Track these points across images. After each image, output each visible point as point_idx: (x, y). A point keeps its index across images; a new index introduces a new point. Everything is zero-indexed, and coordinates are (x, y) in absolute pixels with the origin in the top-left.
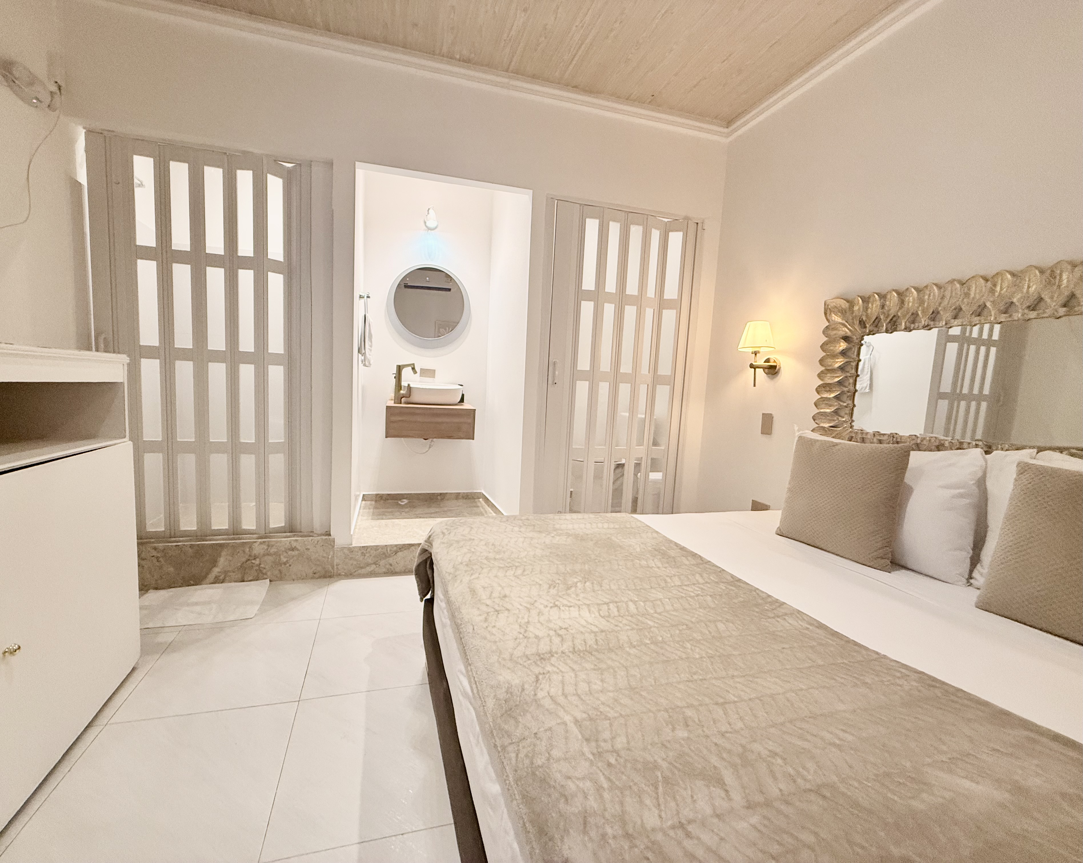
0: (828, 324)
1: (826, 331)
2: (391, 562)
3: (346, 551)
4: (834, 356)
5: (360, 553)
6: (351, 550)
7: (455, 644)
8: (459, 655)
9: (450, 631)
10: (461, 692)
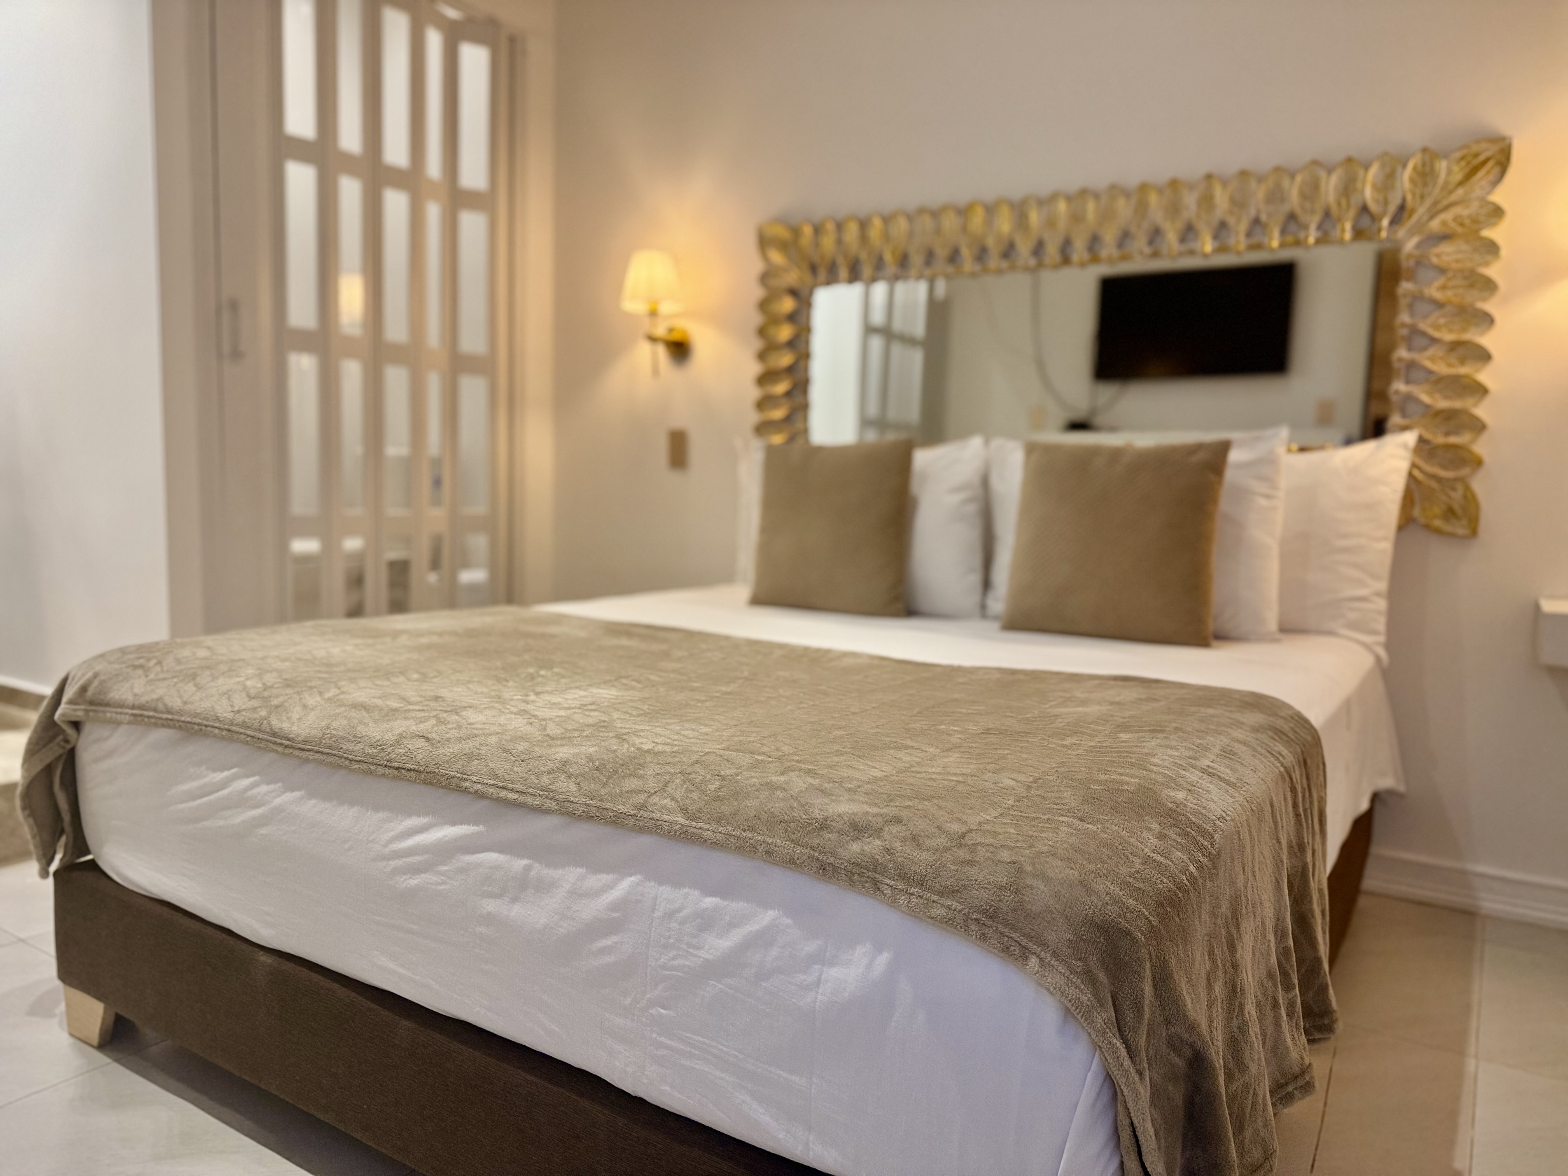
0: (765, 266)
4: (777, 322)
7: (353, 811)
8: (381, 815)
9: (312, 808)
10: (416, 870)
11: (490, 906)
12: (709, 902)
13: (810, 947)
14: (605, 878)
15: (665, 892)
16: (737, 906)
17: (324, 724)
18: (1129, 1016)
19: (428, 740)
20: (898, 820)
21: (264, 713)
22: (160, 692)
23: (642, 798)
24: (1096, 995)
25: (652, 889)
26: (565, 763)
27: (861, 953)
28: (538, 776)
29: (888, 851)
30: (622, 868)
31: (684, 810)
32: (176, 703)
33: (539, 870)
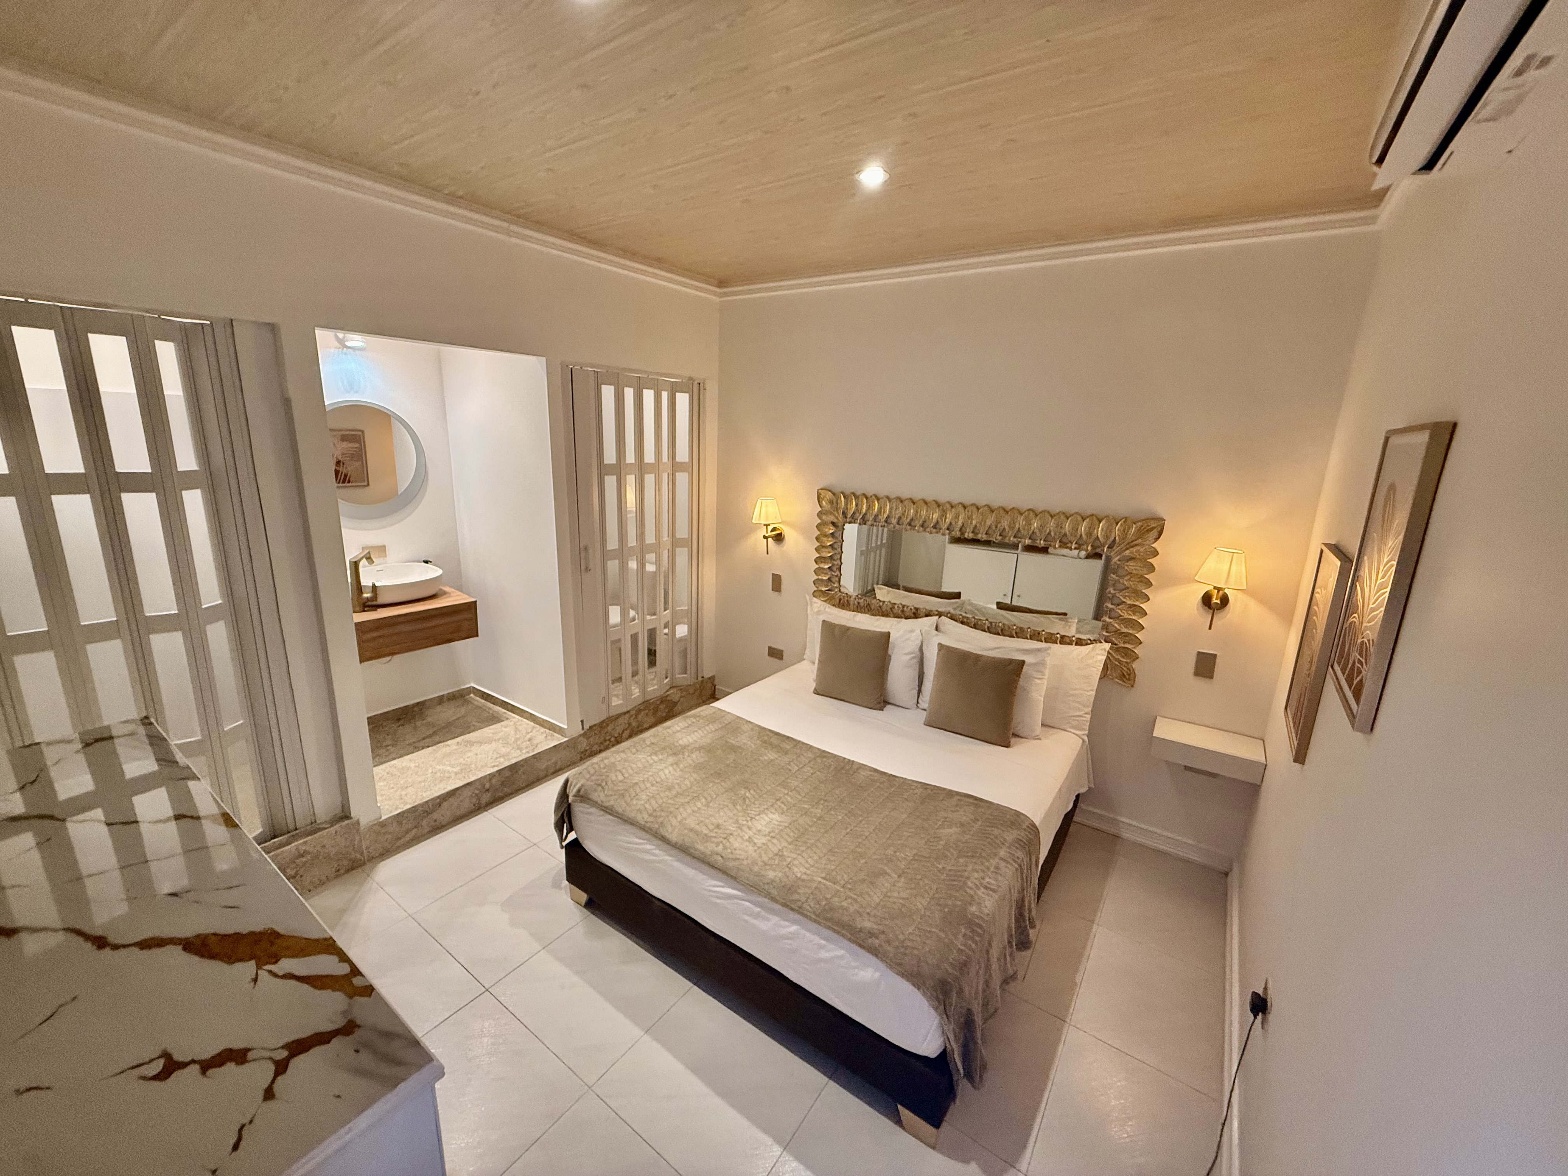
0: (820, 509)
1: (820, 515)
2: (435, 818)
3: (377, 828)
4: (826, 536)
5: (395, 824)
6: (383, 824)
7: (694, 871)
8: (704, 876)
9: (677, 864)
10: (718, 898)
11: (746, 918)
12: (823, 942)
13: (853, 964)
14: (787, 923)
15: (808, 934)
16: (832, 946)
17: (682, 838)
18: (948, 1008)
19: (722, 857)
20: (883, 932)
21: (657, 826)
22: (612, 803)
23: (800, 903)
24: (939, 1002)
25: (803, 932)
26: (773, 881)
27: (870, 970)
28: (764, 884)
29: (880, 946)
30: (794, 922)
31: (814, 913)
32: (620, 810)
33: (763, 913)
